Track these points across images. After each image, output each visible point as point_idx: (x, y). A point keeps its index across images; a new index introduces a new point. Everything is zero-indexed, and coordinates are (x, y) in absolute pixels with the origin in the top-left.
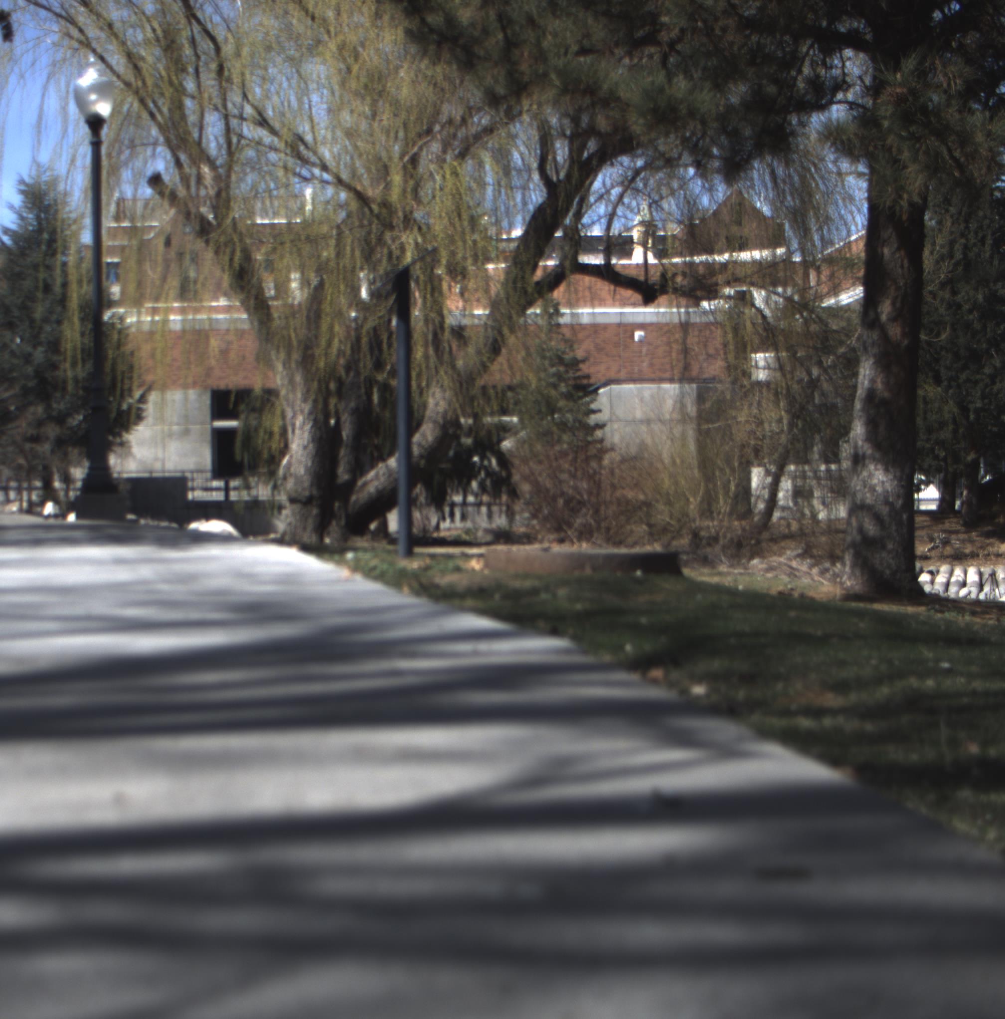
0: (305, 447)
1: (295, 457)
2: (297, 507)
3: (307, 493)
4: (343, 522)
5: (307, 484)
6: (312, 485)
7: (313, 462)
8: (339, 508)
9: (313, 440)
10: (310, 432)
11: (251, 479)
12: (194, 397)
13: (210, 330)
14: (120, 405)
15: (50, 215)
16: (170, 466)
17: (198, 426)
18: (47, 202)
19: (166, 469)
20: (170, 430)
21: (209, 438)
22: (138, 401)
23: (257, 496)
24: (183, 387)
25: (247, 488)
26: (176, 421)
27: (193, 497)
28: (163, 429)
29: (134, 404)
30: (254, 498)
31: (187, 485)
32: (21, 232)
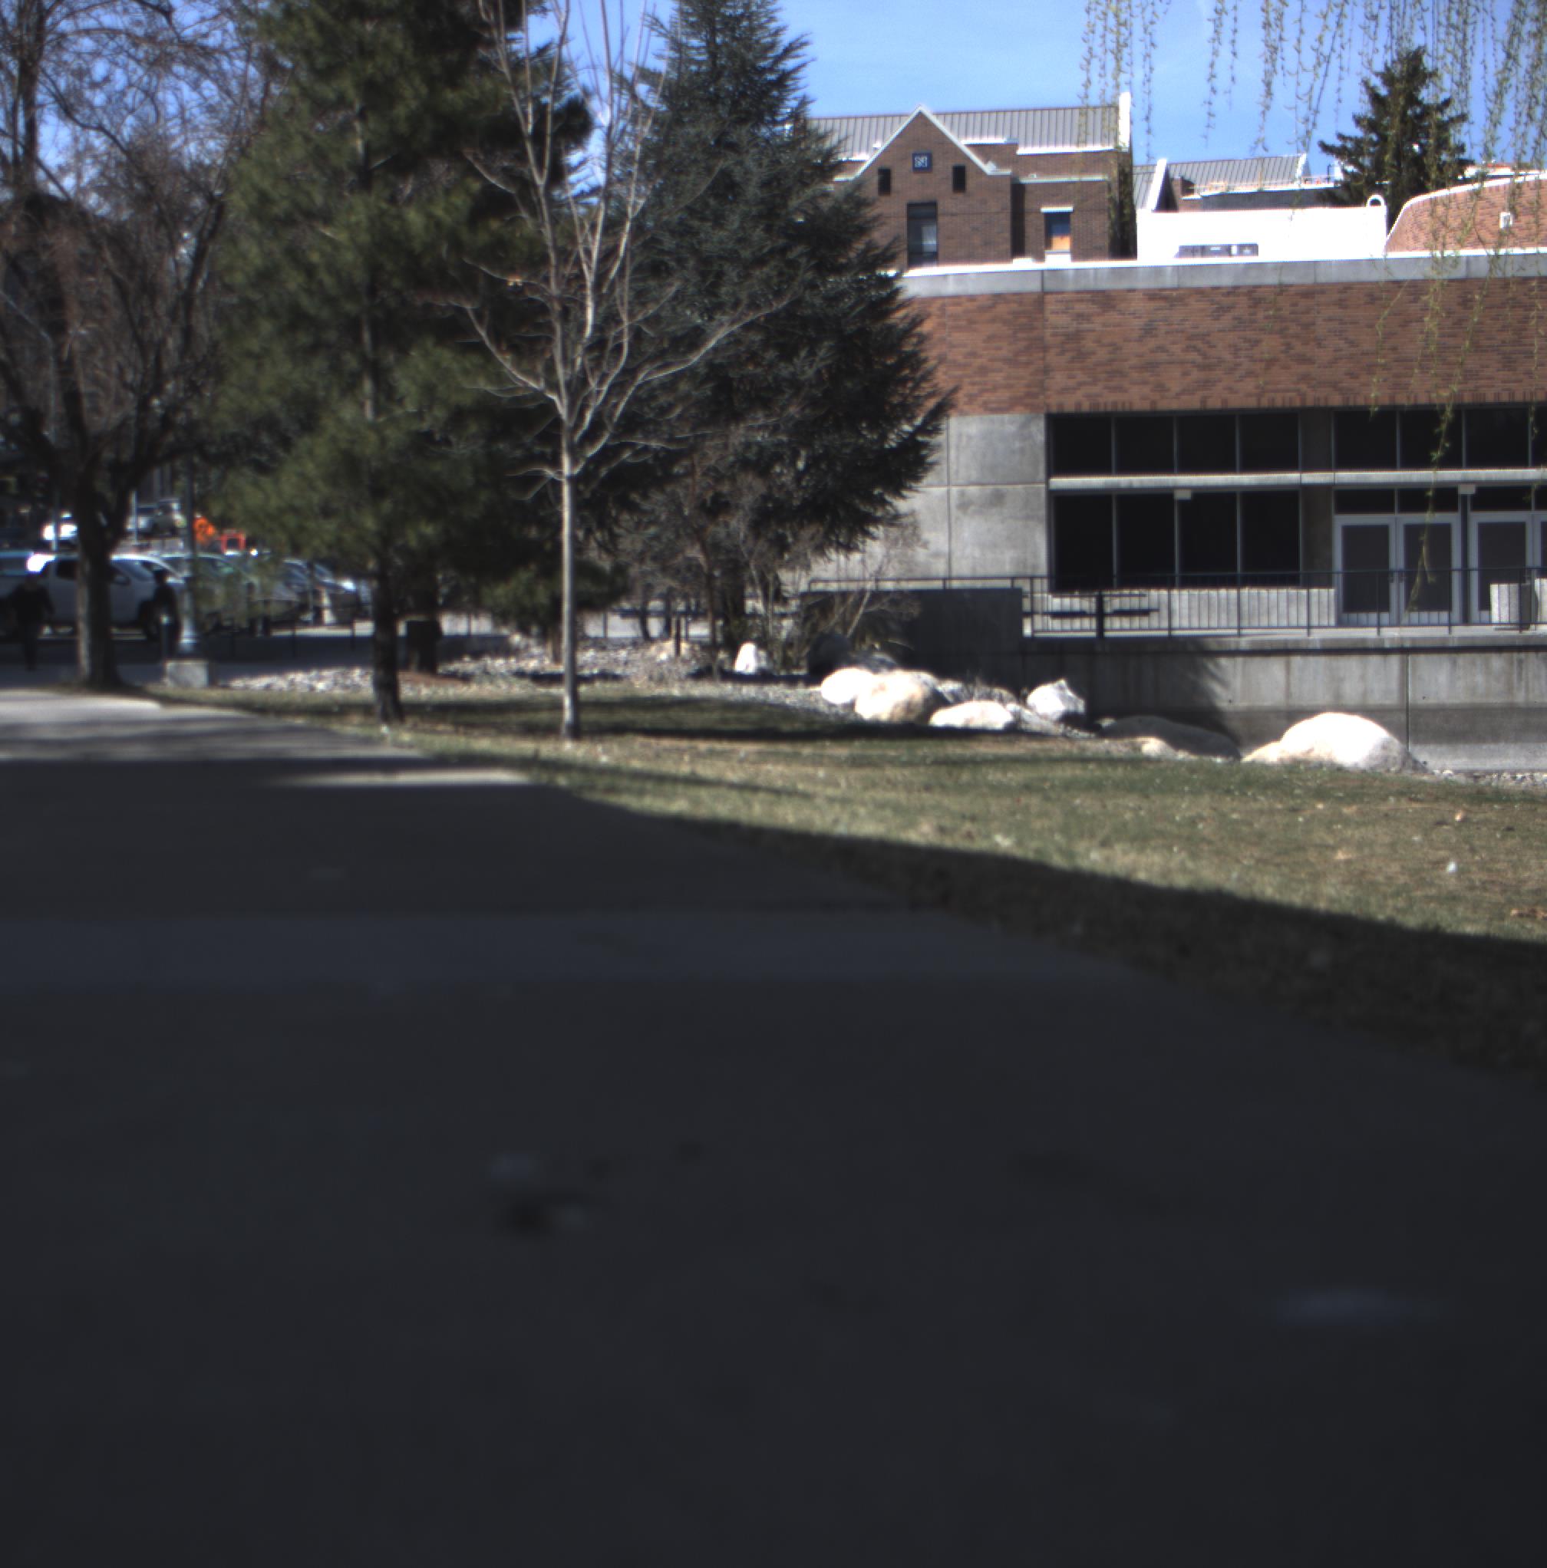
11: (1154, 593)
12: (1011, 428)
13: (1044, 293)
14: (884, 437)
15: (734, 38)
16: (962, 567)
17: (1020, 487)
18: (729, 12)
19: (954, 573)
20: (962, 494)
21: (1042, 512)
22: (921, 430)
23: (1170, 629)
24: (989, 408)
25: (1145, 613)
26: (974, 475)
27: (1034, 631)
28: (948, 492)
29: (912, 435)
30: (1165, 633)
31: (1020, 604)
32: (674, 75)
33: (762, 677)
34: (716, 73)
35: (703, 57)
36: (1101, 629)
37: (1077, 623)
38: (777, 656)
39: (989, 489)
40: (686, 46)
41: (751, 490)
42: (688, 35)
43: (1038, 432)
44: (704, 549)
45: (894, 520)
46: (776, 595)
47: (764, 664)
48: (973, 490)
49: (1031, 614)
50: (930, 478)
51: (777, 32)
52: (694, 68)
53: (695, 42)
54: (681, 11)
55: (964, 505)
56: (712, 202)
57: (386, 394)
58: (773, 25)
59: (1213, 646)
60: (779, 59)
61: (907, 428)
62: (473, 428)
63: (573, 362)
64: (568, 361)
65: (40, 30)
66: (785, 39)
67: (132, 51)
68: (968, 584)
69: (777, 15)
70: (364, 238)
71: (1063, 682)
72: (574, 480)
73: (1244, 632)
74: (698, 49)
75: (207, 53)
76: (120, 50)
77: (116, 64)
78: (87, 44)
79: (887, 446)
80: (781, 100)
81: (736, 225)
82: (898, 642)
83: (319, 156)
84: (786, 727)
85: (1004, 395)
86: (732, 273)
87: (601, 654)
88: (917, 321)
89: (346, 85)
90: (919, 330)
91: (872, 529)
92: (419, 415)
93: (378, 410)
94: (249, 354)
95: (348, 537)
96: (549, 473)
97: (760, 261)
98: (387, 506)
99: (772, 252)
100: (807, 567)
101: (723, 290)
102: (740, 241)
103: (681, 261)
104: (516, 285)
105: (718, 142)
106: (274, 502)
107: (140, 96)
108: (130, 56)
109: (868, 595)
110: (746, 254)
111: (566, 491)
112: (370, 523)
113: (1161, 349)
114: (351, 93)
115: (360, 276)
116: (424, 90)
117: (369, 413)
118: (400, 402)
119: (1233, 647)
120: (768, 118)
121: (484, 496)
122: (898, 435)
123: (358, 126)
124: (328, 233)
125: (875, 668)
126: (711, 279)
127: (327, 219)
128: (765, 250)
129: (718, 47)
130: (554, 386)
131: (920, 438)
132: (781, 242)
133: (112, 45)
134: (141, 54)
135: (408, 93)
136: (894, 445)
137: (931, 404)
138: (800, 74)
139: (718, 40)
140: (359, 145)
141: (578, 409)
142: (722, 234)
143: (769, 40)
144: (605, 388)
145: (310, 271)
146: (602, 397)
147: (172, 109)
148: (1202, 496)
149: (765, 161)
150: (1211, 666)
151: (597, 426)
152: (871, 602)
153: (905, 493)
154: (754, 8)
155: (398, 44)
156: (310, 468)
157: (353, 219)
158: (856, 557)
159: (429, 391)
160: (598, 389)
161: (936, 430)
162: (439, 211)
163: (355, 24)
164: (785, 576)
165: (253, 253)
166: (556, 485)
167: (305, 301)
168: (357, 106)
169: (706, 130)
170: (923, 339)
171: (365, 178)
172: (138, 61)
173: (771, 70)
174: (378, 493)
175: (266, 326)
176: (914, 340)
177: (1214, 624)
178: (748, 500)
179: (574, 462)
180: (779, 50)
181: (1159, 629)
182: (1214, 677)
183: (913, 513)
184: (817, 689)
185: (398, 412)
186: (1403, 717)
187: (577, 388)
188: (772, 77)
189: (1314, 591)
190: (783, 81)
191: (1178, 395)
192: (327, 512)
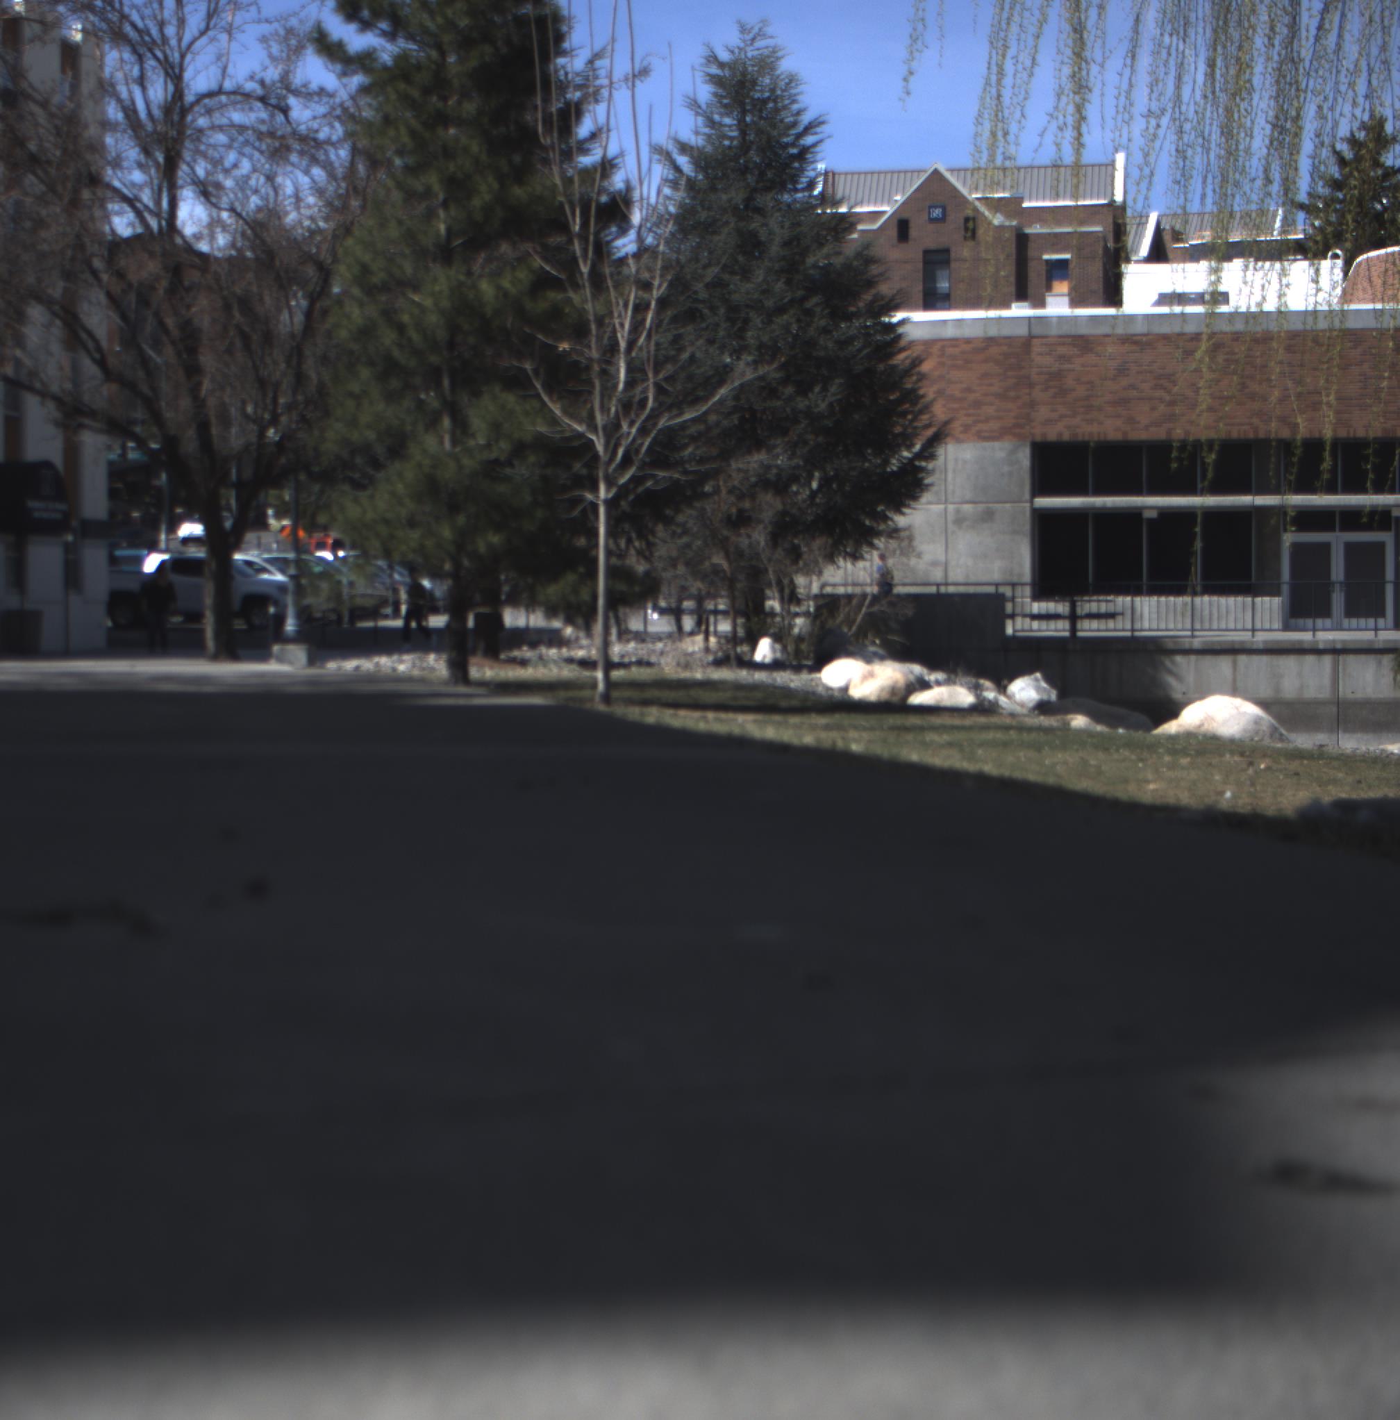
11: (1120, 599)
12: (1001, 455)
13: (1031, 337)
14: (886, 462)
15: (761, 118)
16: (957, 575)
17: (1008, 506)
18: (757, 95)
19: (950, 580)
20: (958, 511)
21: (1027, 527)
22: (919, 456)
23: (1133, 630)
24: (982, 437)
25: (1111, 616)
26: (968, 496)
27: (1015, 631)
28: (946, 510)
29: (911, 460)
30: (1128, 634)
31: (1003, 608)
32: (709, 149)
33: (776, 665)
34: (745, 147)
35: (735, 134)
36: (1073, 630)
37: (1052, 624)
38: (790, 648)
39: (981, 507)
40: (721, 124)
41: (770, 505)
42: (722, 115)
43: (1024, 457)
44: (727, 556)
45: (894, 533)
46: (791, 597)
47: (779, 655)
48: (967, 508)
49: (1012, 616)
50: (926, 497)
51: (799, 113)
52: (727, 143)
53: (727, 121)
54: (715, 95)
55: (959, 521)
56: (741, 258)
57: (461, 427)
58: (795, 107)
59: (1170, 645)
60: (800, 136)
61: (906, 454)
62: (532, 459)
63: (609, 410)
64: (604, 409)
65: (181, 126)
66: (806, 119)
67: (257, 144)
68: (962, 589)
69: (800, 98)
70: (445, 303)
71: (1038, 675)
72: (608, 502)
73: (1197, 633)
74: (730, 126)
75: (318, 144)
76: (247, 142)
77: (243, 155)
78: (221, 138)
79: (889, 470)
80: (802, 170)
81: (761, 278)
82: (896, 638)
83: (410, 236)
84: (784, 704)
85: (994, 425)
86: (757, 321)
87: (640, 646)
88: (917, 362)
89: (432, 180)
90: (917, 369)
91: (876, 542)
92: (488, 446)
93: (454, 442)
94: (351, 395)
95: (429, 543)
96: (589, 496)
97: (781, 310)
98: (461, 520)
99: (792, 301)
100: (820, 573)
101: (749, 334)
102: (764, 292)
103: (713, 309)
104: (564, 350)
105: (747, 207)
106: (370, 515)
107: (262, 179)
108: (255, 148)
109: (869, 598)
110: (769, 303)
111: (602, 510)
112: (447, 533)
113: (1132, 387)
114: (437, 187)
115: (442, 335)
116: (496, 186)
117: (447, 444)
118: (473, 436)
119: (1187, 646)
120: (790, 186)
121: (540, 514)
122: (898, 460)
123: (441, 213)
124: (416, 298)
125: (868, 660)
126: (739, 325)
127: (416, 288)
128: (786, 300)
129: (747, 125)
130: (593, 427)
131: (917, 463)
132: (800, 293)
133: (241, 139)
134: (264, 147)
135: (483, 188)
136: (895, 468)
137: (930, 432)
138: (818, 149)
139: (748, 119)
140: (442, 228)
141: (612, 449)
142: (749, 286)
143: (791, 119)
144: (634, 430)
145: (401, 329)
146: (631, 438)
147: (289, 189)
148: (1167, 515)
149: (787, 224)
150: (1168, 663)
151: (627, 461)
152: (872, 604)
153: (906, 510)
154: (779, 92)
155: (475, 148)
156: (400, 488)
157: (437, 288)
158: (861, 564)
159: (496, 427)
160: (629, 430)
161: (932, 457)
162: (506, 284)
163: (440, 131)
164: (800, 580)
165: (356, 314)
166: (594, 507)
167: (396, 353)
168: (441, 196)
169: (736, 195)
170: (922, 377)
171: (445, 254)
172: (262, 152)
173: (793, 145)
174: (454, 508)
175: (365, 373)
176: (914, 378)
177: (1171, 626)
178: (767, 515)
179: (608, 490)
180: (800, 128)
181: (1123, 630)
182: (1170, 672)
183: (909, 528)
184: (817, 675)
185: (472, 443)
186: (1334, 709)
187: (612, 431)
188: (794, 151)
189: (1258, 600)
190: (804, 155)
191: (1147, 428)
192: (412, 523)
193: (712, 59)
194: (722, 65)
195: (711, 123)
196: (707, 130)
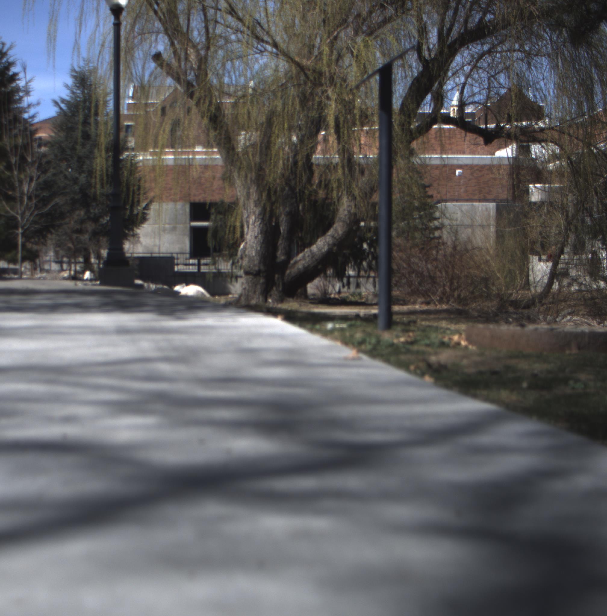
0: (256, 237)
1: (248, 243)
2: (250, 277)
3: (257, 268)
4: (281, 289)
5: (256, 262)
6: (260, 263)
7: (261, 247)
8: (278, 278)
9: (261, 233)
10: (259, 227)
12: (179, 207)
16: (162, 250)
17: (181, 225)
18: (89, 83)
20: (164, 227)
21: (188, 233)
22: (144, 209)
23: (218, 270)
24: (172, 201)
25: (211, 264)
26: (168, 222)
27: (178, 269)
28: (159, 226)
29: (142, 210)
31: (174, 261)
32: (72, 101)
33: (91, 280)
36: (199, 269)
37: (191, 267)
38: (97, 275)
39: (172, 226)
40: (76, 93)
42: (77, 90)
43: (187, 208)
44: (73, 244)
45: (135, 235)
47: (93, 277)
48: (167, 226)
49: (178, 265)
50: (148, 223)
52: (78, 99)
53: (78, 92)
54: (74, 83)
55: (164, 230)
61: (140, 208)
63: (22, 209)
72: (22, 233)
74: (79, 94)
79: (133, 214)
85: (177, 196)
87: (48, 274)
88: (144, 176)
90: (144, 179)
103: (72, 158)
105: (85, 122)
111: (20, 236)
122: (137, 210)
126: (81, 163)
129: (85, 93)
131: (144, 211)
136: (136, 213)
141: (23, 219)
146: (28, 216)
150: (229, 281)
151: (27, 222)
153: (140, 227)
154: (96, 82)
161: (149, 209)
178: (90, 229)
182: (231, 284)
193: (73, 70)
194: (76, 72)
195: (73, 93)
196: (71, 95)
